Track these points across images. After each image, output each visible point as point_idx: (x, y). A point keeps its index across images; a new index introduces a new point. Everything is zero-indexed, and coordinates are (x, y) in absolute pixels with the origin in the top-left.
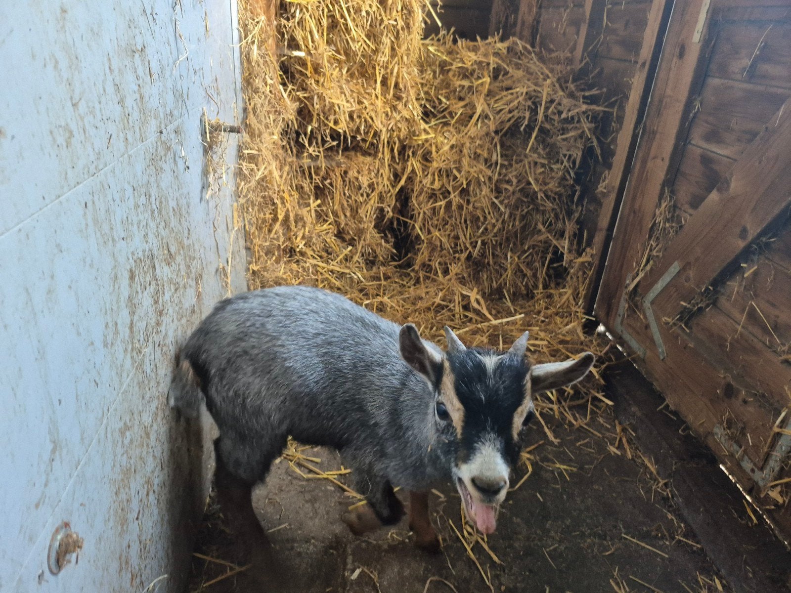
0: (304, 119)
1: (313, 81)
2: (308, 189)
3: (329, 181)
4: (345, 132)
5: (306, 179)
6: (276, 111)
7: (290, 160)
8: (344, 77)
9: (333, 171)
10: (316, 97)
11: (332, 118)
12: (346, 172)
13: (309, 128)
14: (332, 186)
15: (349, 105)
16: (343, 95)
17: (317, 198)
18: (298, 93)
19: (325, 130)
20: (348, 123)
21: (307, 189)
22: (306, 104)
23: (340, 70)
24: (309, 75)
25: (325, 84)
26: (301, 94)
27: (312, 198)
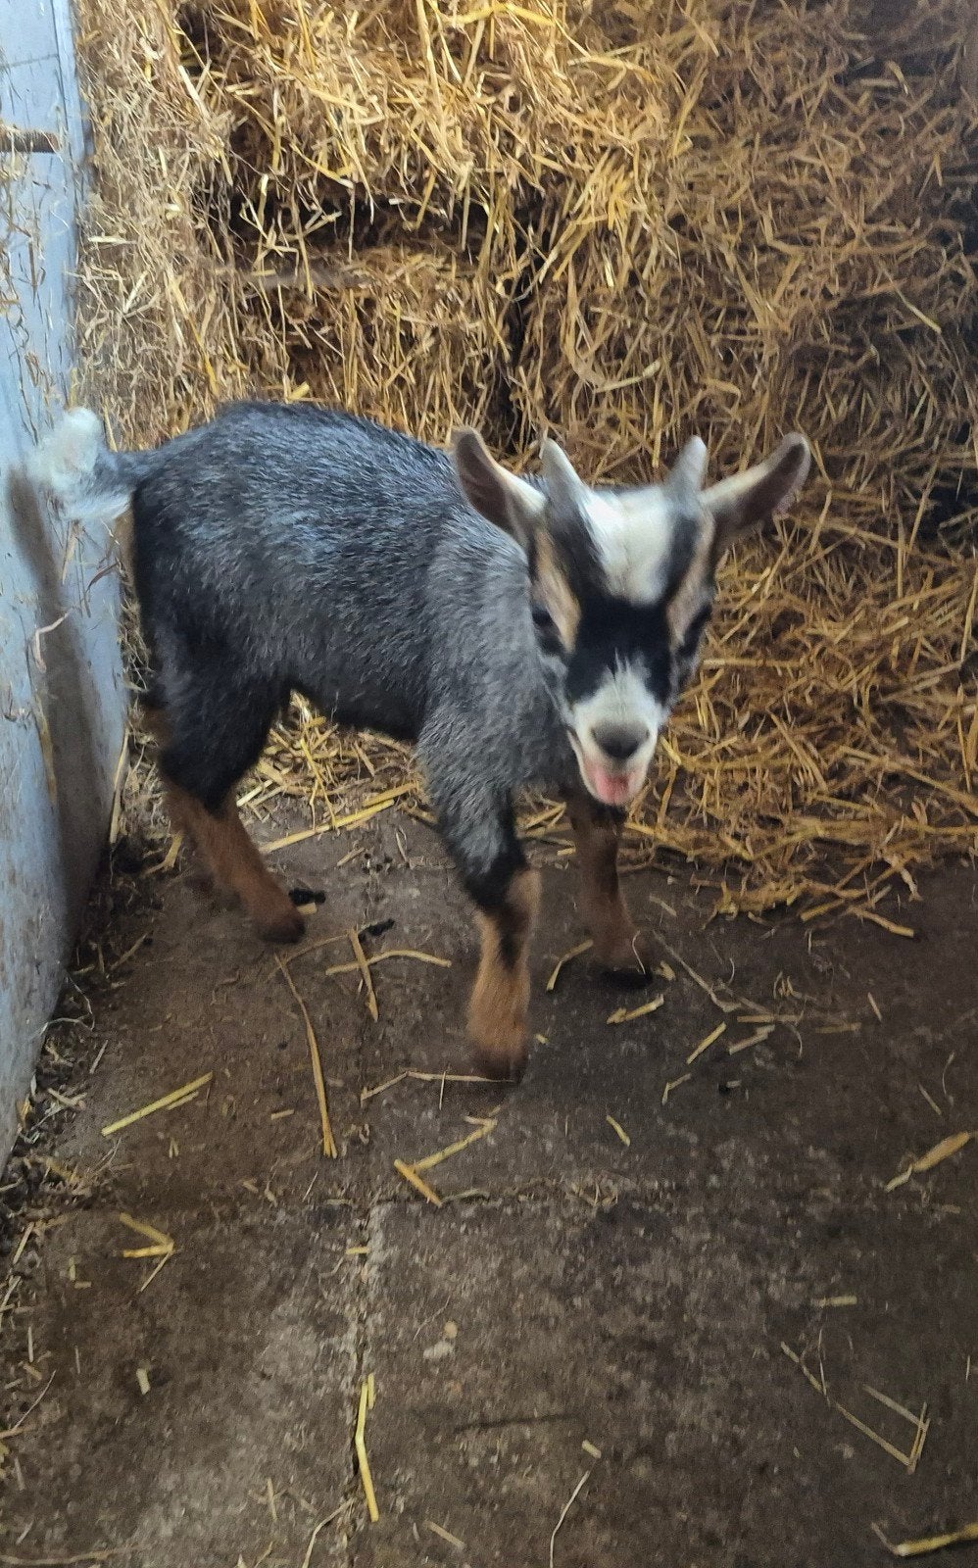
0: (252, 159)
1: (268, 53)
2: (274, 355)
3: (326, 330)
4: (360, 186)
5: (267, 329)
6: (173, 135)
7: (218, 272)
8: (349, 36)
9: (337, 301)
10: (276, 95)
11: (321, 148)
12: (370, 303)
13: (265, 179)
14: (335, 341)
15: (363, 111)
16: (349, 88)
17: (299, 383)
18: (230, 89)
19: (305, 182)
20: (366, 162)
21: (270, 356)
22: (252, 117)
23: (339, 19)
24: (257, 35)
25: (300, 57)
26: (238, 91)
27: (285, 379)
